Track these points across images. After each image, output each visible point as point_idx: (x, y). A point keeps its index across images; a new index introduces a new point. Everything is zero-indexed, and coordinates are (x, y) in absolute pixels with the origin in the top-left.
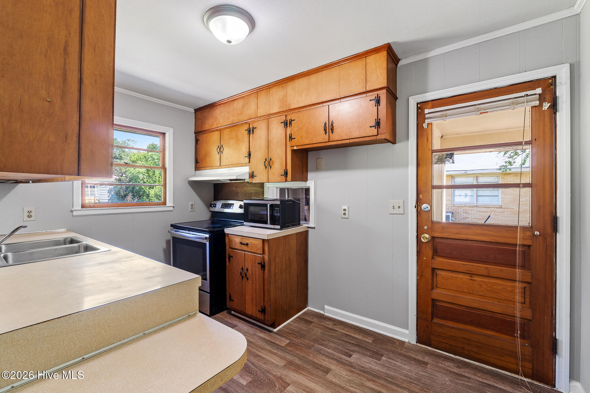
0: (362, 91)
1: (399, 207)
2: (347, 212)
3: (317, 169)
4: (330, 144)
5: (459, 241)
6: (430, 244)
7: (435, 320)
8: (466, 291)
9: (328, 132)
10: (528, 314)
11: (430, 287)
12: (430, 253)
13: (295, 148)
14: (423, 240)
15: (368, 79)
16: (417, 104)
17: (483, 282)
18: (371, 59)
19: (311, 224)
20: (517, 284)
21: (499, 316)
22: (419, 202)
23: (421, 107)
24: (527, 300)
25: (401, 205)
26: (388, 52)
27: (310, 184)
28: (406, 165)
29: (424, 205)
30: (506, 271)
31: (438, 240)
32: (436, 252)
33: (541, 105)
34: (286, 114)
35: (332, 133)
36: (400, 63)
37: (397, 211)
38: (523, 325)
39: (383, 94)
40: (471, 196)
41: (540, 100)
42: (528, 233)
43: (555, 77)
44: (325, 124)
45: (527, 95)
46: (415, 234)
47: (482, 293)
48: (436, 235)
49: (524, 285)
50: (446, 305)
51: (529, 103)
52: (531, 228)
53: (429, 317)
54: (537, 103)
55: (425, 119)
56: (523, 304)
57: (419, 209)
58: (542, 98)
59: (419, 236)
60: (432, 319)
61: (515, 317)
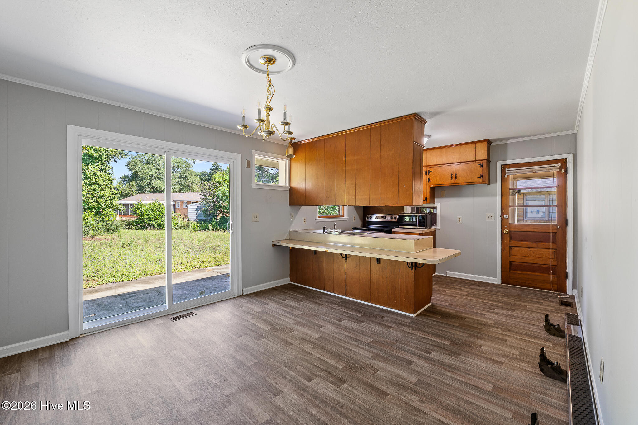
0: (473, 160)
1: (492, 217)
2: (461, 220)
3: (441, 196)
4: (454, 184)
5: (523, 232)
6: (508, 235)
7: (511, 271)
8: (527, 256)
9: (453, 179)
10: (555, 263)
11: (508, 255)
12: (508, 239)
13: (432, 186)
14: (505, 232)
15: (476, 154)
16: (502, 165)
17: (535, 251)
18: (478, 145)
19: (438, 227)
20: (551, 250)
21: (543, 266)
22: (502, 214)
23: (504, 167)
24: (555, 257)
25: (493, 215)
26: (487, 143)
27: (437, 204)
28: (495, 195)
29: (505, 215)
30: (546, 245)
31: (512, 232)
32: (511, 238)
33: (561, 170)
34: (426, 167)
35: (456, 179)
36: (492, 144)
37: (490, 218)
38: (554, 269)
39: (485, 163)
40: (543, 212)
41: (560, 168)
42: (555, 227)
43: (567, 159)
44: (452, 174)
45: (555, 166)
46: (500, 230)
47: (534, 256)
48: (512, 230)
49: (554, 250)
50: (517, 263)
51: (555, 170)
52: (557, 225)
53: (508, 270)
54: (559, 170)
55: (505, 173)
56: (553, 259)
57: (502, 217)
58: (561, 168)
59: (503, 230)
60: (510, 271)
61: (549, 265)
